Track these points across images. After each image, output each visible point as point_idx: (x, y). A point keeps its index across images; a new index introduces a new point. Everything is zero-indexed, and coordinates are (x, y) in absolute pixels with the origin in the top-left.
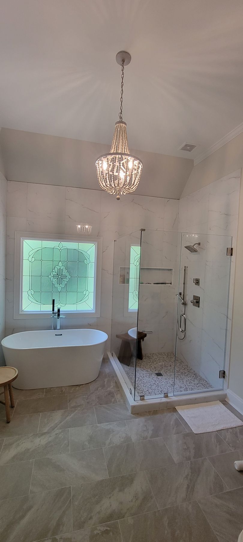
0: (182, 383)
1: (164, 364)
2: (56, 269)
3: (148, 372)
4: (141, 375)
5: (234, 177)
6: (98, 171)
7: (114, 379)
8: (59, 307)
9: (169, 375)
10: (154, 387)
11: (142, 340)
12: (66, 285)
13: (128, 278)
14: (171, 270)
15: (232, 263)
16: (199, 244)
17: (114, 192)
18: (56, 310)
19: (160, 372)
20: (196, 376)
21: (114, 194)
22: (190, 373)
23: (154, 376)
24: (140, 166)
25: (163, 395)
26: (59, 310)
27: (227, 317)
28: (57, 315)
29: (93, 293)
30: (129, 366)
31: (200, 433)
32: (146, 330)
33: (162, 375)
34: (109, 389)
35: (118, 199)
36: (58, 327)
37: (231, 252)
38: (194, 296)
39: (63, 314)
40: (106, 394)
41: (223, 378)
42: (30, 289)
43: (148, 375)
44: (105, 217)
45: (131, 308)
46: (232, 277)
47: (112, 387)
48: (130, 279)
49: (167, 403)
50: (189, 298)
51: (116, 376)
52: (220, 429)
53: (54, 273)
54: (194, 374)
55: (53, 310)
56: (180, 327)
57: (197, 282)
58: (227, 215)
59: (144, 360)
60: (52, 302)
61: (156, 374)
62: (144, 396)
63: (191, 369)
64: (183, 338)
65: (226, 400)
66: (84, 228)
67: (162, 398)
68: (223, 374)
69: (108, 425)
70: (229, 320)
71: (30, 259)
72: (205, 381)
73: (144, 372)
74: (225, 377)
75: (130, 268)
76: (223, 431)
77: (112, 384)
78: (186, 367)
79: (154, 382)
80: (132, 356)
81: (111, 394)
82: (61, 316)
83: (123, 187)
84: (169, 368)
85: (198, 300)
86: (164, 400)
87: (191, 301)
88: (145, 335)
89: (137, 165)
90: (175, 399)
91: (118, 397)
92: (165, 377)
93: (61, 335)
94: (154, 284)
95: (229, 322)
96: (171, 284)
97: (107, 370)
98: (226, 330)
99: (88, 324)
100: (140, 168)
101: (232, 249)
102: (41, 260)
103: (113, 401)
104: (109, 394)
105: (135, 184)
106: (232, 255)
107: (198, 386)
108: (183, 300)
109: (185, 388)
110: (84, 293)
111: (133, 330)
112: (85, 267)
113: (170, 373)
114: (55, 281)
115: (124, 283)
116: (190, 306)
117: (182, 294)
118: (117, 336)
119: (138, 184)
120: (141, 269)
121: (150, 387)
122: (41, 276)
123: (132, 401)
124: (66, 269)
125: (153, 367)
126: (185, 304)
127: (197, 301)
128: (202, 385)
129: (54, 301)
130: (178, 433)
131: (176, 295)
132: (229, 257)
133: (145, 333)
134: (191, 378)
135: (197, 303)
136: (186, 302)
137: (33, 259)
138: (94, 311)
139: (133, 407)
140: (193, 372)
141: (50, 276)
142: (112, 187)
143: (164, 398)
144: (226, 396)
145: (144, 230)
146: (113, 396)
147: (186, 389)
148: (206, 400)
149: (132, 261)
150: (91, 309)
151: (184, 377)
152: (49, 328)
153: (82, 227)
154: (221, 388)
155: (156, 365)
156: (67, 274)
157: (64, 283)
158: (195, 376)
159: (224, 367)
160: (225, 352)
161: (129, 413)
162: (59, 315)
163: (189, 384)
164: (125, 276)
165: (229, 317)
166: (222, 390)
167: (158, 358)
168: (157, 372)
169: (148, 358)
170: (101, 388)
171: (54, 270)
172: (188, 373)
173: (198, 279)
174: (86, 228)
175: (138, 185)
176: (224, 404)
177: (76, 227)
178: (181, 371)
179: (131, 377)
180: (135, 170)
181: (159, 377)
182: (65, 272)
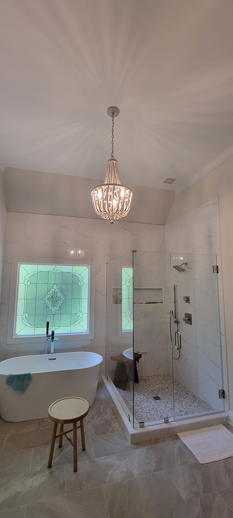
0: (182, 406)
1: (160, 387)
2: (51, 292)
3: (146, 397)
4: (139, 399)
5: (213, 204)
6: (94, 199)
7: (110, 406)
8: (53, 330)
9: (167, 398)
10: (152, 412)
11: (137, 361)
12: (60, 307)
13: (120, 298)
14: (161, 289)
15: (219, 280)
16: (186, 264)
17: (108, 218)
18: (50, 333)
19: (157, 396)
20: (195, 398)
21: (108, 219)
22: (188, 396)
23: (152, 400)
24: (131, 195)
25: (163, 421)
26: (53, 333)
27: (220, 333)
28: (51, 338)
29: (87, 314)
30: (125, 390)
31: (206, 462)
32: (140, 351)
33: (160, 399)
34: (105, 417)
35: (112, 223)
36: (52, 351)
37: (216, 269)
38: (185, 314)
39: (58, 337)
40: (102, 423)
41: (223, 399)
42: (25, 312)
43: (146, 400)
44: (97, 242)
45: (125, 329)
46: (221, 293)
47: (109, 414)
48: (122, 299)
49: (168, 429)
50: (181, 316)
51: (113, 402)
52: (228, 457)
53: (49, 296)
54: (192, 396)
55: (47, 333)
56: (176, 345)
57: (187, 300)
58: (210, 236)
59: (140, 383)
60: (46, 325)
61: (153, 397)
62: (143, 422)
63: (189, 391)
64: (178, 358)
65: (229, 423)
66: (76, 253)
67: (162, 424)
68: (223, 394)
69: (107, 458)
70: (222, 336)
71: (26, 283)
72: (205, 403)
73: (142, 397)
74: (225, 397)
75: (122, 289)
76: (230, 458)
77: (109, 412)
78: (184, 389)
79: (152, 407)
80: (127, 380)
81: (108, 423)
82: (55, 339)
83: (116, 212)
84: (167, 390)
85: (190, 317)
86: (165, 426)
87: (183, 319)
88: (140, 356)
89: (128, 194)
90: (176, 424)
91: (116, 425)
92: (163, 401)
93: (55, 359)
94: (146, 303)
95: (223, 337)
96: (162, 303)
97: (102, 396)
98: (221, 346)
99: (83, 346)
100: (131, 197)
101: (217, 267)
102: (37, 284)
103: (111, 430)
104: (106, 423)
105: (127, 210)
106: (218, 272)
107: (198, 408)
108: (175, 318)
109: (185, 411)
110: (78, 315)
111: (127, 351)
112: (80, 289)
113: (168, 396)
114: (49, 303)
115: (117, 304)
116: (182, 323)
117: (174, 312)
118: (112, 358)
119: (129, 209)
120: (134, 289)
121: (148, 412)
122: (36, 299)
123: (131, 429)
124: (61, 291)
125: (150, 390)
126: (177, 322)
127: (189, 319)
128: (202, 408)
129: (48, 323)
130: (183, 464)
131: (168, 314)
132: (215, 274)
133: (140, 354)
134: (190, 401)
135: (189, 320)
136: (178, 321)
137: (29, 283)
138: (88, 333)
139: (133, 436)
140: (192, 394)
141: (45, 299)
142: (107, 212)
143: (165, 424)
144: (228, 418)
145: (136, 251)
146: (110, 425)
147: (186, 413)
148: (209, 424)
149: (123, 282)
150: (84, 331)
151: (183, 400)
152: (42, 352)
153: (74, 253)
154: (222, 409)
155: (153, 388)
156: (62, 296)
157: (58, 306)
158: (193, 398)
159: (223, 387)
160: (222, 370)
161: (129, 443)
162: (53, 338)
163: (189, 408)
164: (117, 296)
165: (221, 333)
166: (224, 411)
167: (155, 381)
168: (155, 396)
169: (144, 381)
170: (97, 416)
171: (48, 293)
172: (187, 395)
173: (188, 297)
174: (78, 253)
175: (129, 211)
176: (227, 427)
177: (69, 253)
178: (179, 393)
179: (128, 402)
180: (127, 198)
181: (157, 401)
182: (59, 295)
